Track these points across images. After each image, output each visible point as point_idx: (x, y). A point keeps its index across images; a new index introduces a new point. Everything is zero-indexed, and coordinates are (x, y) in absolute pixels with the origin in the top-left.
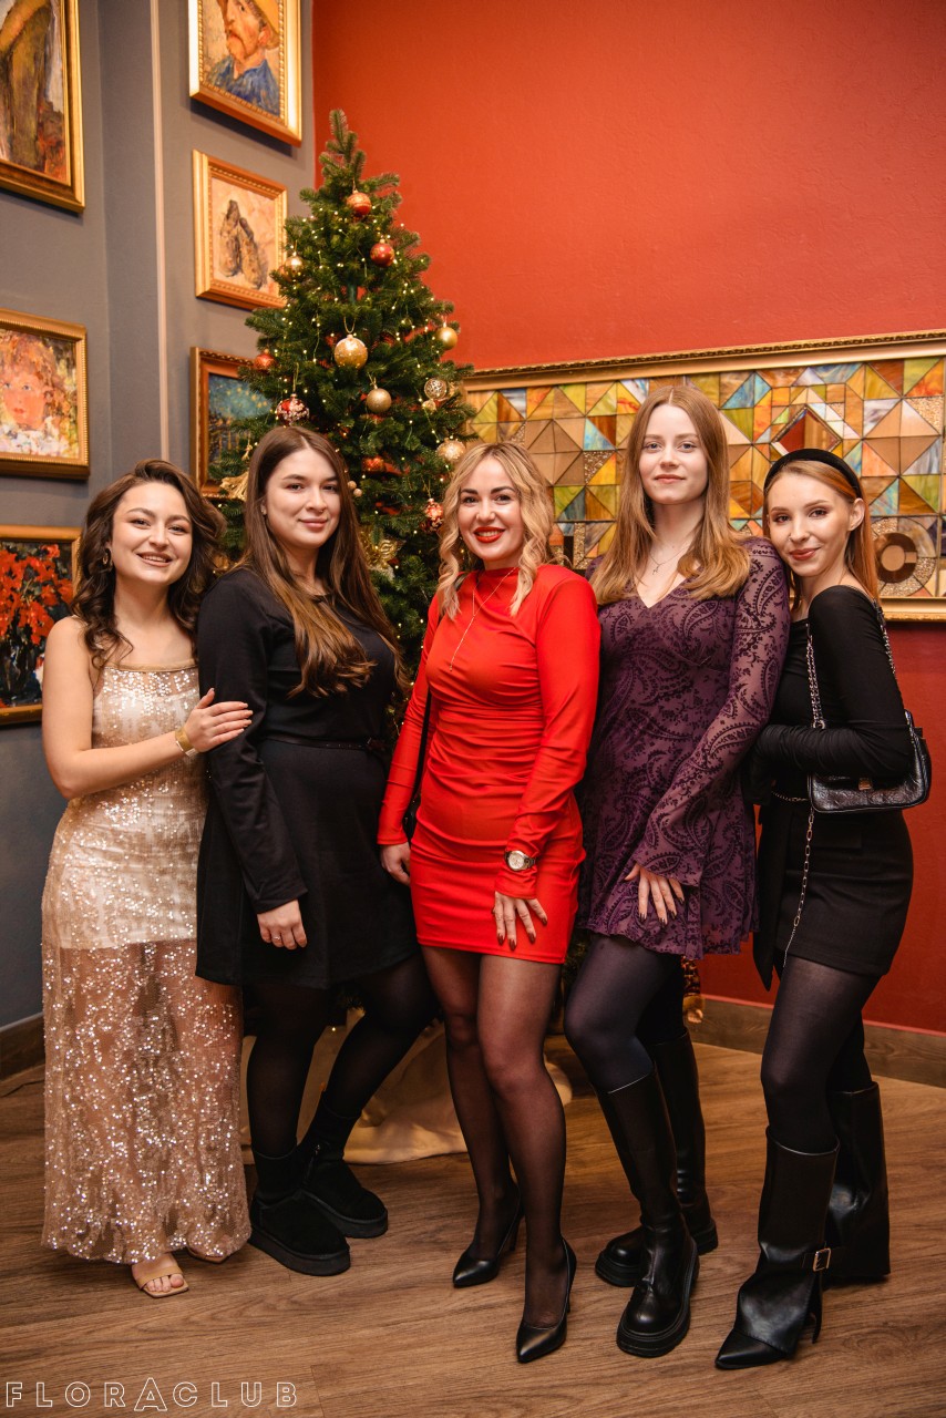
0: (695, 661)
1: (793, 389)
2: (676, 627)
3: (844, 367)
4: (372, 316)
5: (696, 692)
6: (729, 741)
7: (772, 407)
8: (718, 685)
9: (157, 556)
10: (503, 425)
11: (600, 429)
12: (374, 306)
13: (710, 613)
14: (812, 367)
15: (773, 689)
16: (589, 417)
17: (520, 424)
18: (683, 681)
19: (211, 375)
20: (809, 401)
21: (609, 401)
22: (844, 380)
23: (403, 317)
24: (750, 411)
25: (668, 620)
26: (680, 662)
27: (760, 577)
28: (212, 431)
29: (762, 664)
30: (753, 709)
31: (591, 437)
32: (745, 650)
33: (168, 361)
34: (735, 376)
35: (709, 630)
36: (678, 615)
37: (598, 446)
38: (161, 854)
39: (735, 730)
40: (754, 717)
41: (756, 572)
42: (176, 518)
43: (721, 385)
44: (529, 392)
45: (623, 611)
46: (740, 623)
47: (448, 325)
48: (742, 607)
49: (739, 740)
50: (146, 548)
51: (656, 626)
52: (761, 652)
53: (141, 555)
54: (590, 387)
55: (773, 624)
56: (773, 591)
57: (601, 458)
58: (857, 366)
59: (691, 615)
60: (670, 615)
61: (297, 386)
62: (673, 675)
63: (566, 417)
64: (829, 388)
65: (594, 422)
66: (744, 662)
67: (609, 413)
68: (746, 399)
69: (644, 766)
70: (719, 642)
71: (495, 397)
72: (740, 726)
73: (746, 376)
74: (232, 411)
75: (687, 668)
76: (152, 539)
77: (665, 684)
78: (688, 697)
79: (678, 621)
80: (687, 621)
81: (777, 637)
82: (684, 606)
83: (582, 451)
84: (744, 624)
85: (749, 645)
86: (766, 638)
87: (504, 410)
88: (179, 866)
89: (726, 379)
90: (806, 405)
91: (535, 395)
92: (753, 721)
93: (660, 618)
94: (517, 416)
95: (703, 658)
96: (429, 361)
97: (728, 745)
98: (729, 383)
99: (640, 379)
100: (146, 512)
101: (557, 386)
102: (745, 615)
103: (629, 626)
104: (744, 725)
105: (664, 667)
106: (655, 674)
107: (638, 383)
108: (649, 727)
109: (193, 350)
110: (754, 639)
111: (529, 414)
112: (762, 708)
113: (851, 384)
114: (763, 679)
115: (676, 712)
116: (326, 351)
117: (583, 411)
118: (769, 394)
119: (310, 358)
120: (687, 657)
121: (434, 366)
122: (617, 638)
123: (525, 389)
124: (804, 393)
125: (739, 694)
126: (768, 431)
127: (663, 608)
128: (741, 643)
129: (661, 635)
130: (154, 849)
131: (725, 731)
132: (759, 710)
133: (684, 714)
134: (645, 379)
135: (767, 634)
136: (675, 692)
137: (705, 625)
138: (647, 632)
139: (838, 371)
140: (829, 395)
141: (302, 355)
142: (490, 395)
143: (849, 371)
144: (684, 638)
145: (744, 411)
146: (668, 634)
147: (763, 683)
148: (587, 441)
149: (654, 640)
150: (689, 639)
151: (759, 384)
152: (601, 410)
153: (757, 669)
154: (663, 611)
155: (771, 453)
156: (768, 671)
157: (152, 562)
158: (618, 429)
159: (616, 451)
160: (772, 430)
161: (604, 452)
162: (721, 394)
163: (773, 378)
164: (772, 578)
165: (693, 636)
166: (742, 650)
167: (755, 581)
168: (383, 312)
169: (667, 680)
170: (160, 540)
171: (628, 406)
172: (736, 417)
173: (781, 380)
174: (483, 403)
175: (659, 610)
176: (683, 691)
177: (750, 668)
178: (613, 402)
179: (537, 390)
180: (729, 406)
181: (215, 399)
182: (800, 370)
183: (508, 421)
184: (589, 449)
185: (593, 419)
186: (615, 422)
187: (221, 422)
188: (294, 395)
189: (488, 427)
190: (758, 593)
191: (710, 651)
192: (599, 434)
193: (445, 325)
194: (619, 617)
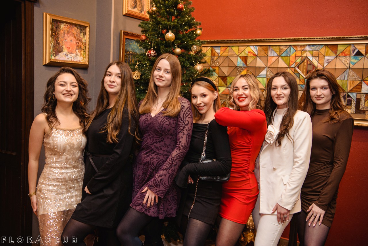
0: (164, 133)
1: (302, 51)
2: (159, 123)
3: (319, 46)
4: (177, 26)
5: (165, 142)
6: (179, 157)
7: (296, 56)
8: (171, 140)
9: (68, 94)
10: (213, 57)
11: (242, 60)
12: (178, 23)
13: (169, 120)
14: (308, 45)
15: (190, 141)
16: (239, 56)
17: (218, 57)
18: (161, 138)
19: (126, 38)
20: (307, 56)
21: (246, 52)
22: (319, 50)
23: (186, 26)
24: (289, 57)
25: (157, 121)
26: (160, 133)
27: (184, 110)
28: (126, 55)
29: (186, 135)
30: (184, 148)
31: (239, 62)
32: (181, 131)
33: (114, 34)
34: (285, 46)
35: (169, 125)
36: (160, 120)
37: (242, 65)
38: (71, 183)
39: (180, 154)
40: (185, 150)
41: (183, 109)
42: (73, 83)
43: (280, 49)
44: (221, 47)
45: (146, 118)
46: (179, 123)
47: (199, 29)
48: (180, 119)
49: (181, 157)
50: (65, 92)
51: (154, 123)
52: (185, 132)
53: (64, 94)
54: (240, 47)
55: (188, 123)
56: (188, 114)
57: (242, 69)
58: (323, 46)
59: (163, 120)
60: (158, 120)
61: (153, 46)
62: (158, 137)
63: (232, 56)
64: (314, 52)
65: (240, 58)
66: (181, 135)
67: (245, 55)
68: (288, 53)
69: (149, 161)
70: (172, 128)
71: (211, 48)
72: (181, 153)
73: (288, 47)
74: (132, 49)
75: (162, 135)
76: (66, 89)
77: (156, 139)
78: (162, 143)
79: (159, 122)
80: (162, 122)
81: (189, 127)
82: (161, 117)
83: (236, 67)
84: (180, 124)
85: (182, 130)
86: (186, 128)
87: (213, 53)
88: (76, 185)
89: (282, 47)
90: (306, 57)
91: (223, 49)
92: (184, 151)
93: (155, 120)
94: (217, 55)
95: (167, 132)
96: (193, 40)
97: (178, 158)
98: (283, 49)
99: (255, 46)
100: (64, 82)
101: (230, 46)
102: (181, 121)
103: (147, 122)
104: (182, 152)
105: (156, 134)
106: (154, 136)
107: (255, 47)
108: (151, 151)
109: (121, 31)
110: (183, 128)
111: (221, 54)
112: (187, 147)
113: (321, 51)
114: (187, 139)
115: (159, 147)
116: (163, 36)
117: (237, 54)
118: (295, 53)
119: (158, 38)
120: (162, 132)
121: (195, 41)
122: (144, 125)
123: (220, 47)
124: (306, 53)
125: (180, 144)
126: (294, 64)
127: (156, 117)
128: (180, 129)
129: (155, 125)
130: (68, 182)
131: (177, 154)
132: (186, 148)
133: (161, 148)
134: (257, 46)
135: (187, 126)
136: (159, 141)
137: (167, 123)
138: (152, 124)
139: (317, 47)
140: (314, 54)
141: (155, 36)
142: (209, 48)
143: (321, 47)
144: (161, 126)
145: (287, 57)
146: (157, 125)
147: (187, 140)
148: (238, 64)
149: (153, 127)
150: (162, 127)
151: (292, 49)
152: (243, 54)
153: (185, 136)
154: (156, 118)
155: (295, 71)
156: (188, 137)
157: (67, 96)
158: (248, 60)
159: (247, 67)
160: (295, 64)
161: (243, 67)
162: (280, 52)
163: (297, 48)
164: (187, 110)
165: (164, 126)
166: (180, 131)
167: (183, 111)
168: (180, 24)
169: (157, 138)
170: (69, 89)
171: (251, 54)
172: (284, 59)
173: (299, 49)
174: (207, 50)
175: (155, 118)
176: (161, 141)
177: (183, 136)
178: (247, 52)
179: (224, 47)
180: (282, 55)
181: (127, 46)
182: (305, 46)
183: (214, 56)
184: (239, 66)
185: (240, 57)
186: (247, 58)
187: (128, 53)
188: (152, 49)
189: (208, 57)
190: (184, 115)
191: (169, 130)
192: (242, 62)
193: (198, 29)
194: (145, 119)
